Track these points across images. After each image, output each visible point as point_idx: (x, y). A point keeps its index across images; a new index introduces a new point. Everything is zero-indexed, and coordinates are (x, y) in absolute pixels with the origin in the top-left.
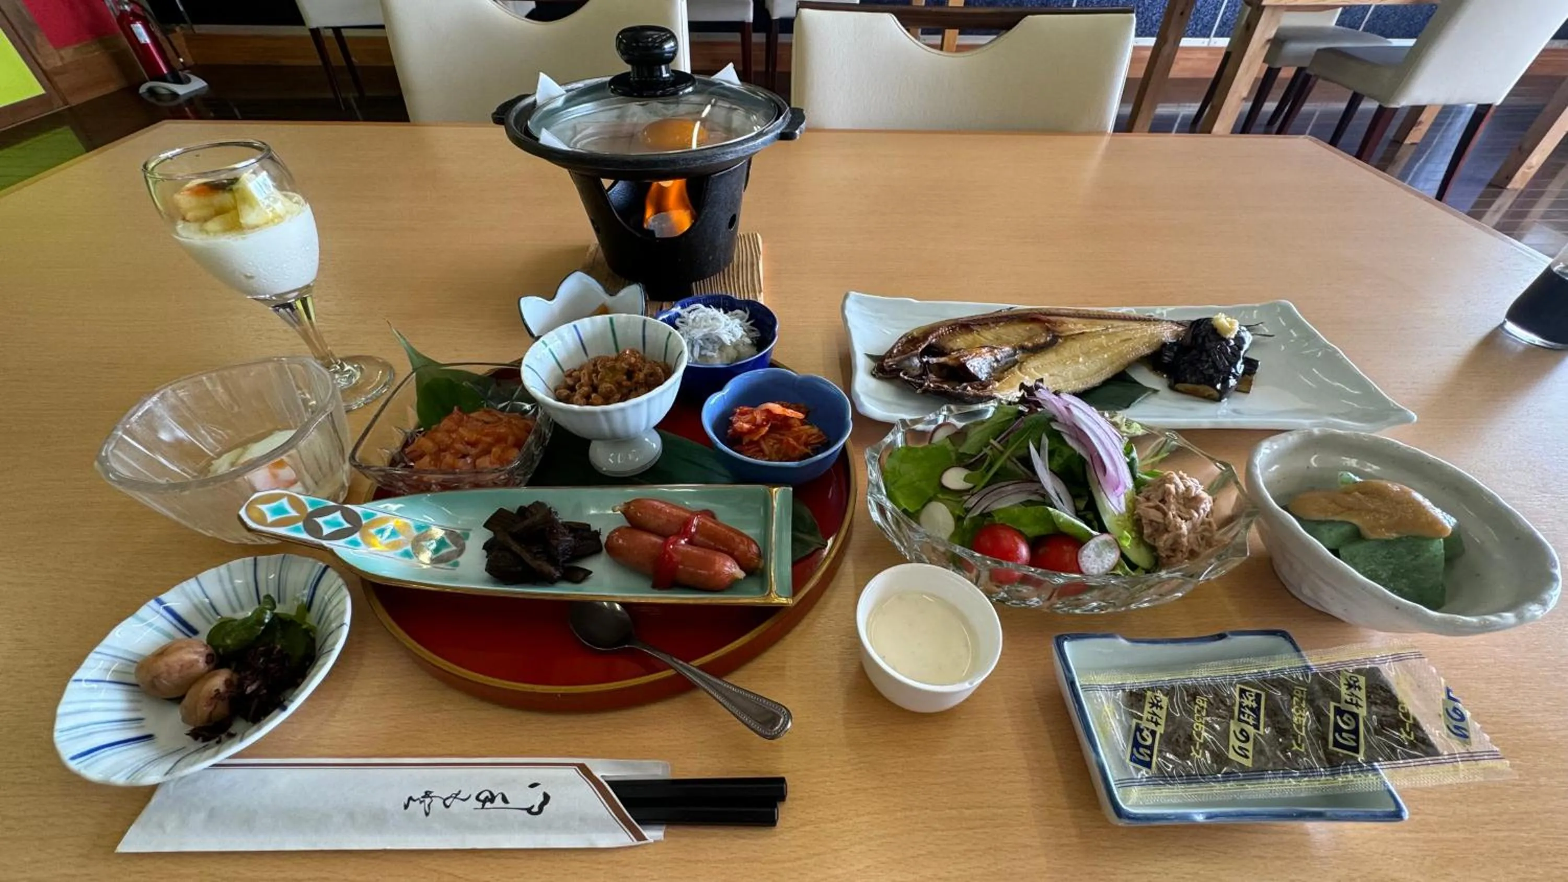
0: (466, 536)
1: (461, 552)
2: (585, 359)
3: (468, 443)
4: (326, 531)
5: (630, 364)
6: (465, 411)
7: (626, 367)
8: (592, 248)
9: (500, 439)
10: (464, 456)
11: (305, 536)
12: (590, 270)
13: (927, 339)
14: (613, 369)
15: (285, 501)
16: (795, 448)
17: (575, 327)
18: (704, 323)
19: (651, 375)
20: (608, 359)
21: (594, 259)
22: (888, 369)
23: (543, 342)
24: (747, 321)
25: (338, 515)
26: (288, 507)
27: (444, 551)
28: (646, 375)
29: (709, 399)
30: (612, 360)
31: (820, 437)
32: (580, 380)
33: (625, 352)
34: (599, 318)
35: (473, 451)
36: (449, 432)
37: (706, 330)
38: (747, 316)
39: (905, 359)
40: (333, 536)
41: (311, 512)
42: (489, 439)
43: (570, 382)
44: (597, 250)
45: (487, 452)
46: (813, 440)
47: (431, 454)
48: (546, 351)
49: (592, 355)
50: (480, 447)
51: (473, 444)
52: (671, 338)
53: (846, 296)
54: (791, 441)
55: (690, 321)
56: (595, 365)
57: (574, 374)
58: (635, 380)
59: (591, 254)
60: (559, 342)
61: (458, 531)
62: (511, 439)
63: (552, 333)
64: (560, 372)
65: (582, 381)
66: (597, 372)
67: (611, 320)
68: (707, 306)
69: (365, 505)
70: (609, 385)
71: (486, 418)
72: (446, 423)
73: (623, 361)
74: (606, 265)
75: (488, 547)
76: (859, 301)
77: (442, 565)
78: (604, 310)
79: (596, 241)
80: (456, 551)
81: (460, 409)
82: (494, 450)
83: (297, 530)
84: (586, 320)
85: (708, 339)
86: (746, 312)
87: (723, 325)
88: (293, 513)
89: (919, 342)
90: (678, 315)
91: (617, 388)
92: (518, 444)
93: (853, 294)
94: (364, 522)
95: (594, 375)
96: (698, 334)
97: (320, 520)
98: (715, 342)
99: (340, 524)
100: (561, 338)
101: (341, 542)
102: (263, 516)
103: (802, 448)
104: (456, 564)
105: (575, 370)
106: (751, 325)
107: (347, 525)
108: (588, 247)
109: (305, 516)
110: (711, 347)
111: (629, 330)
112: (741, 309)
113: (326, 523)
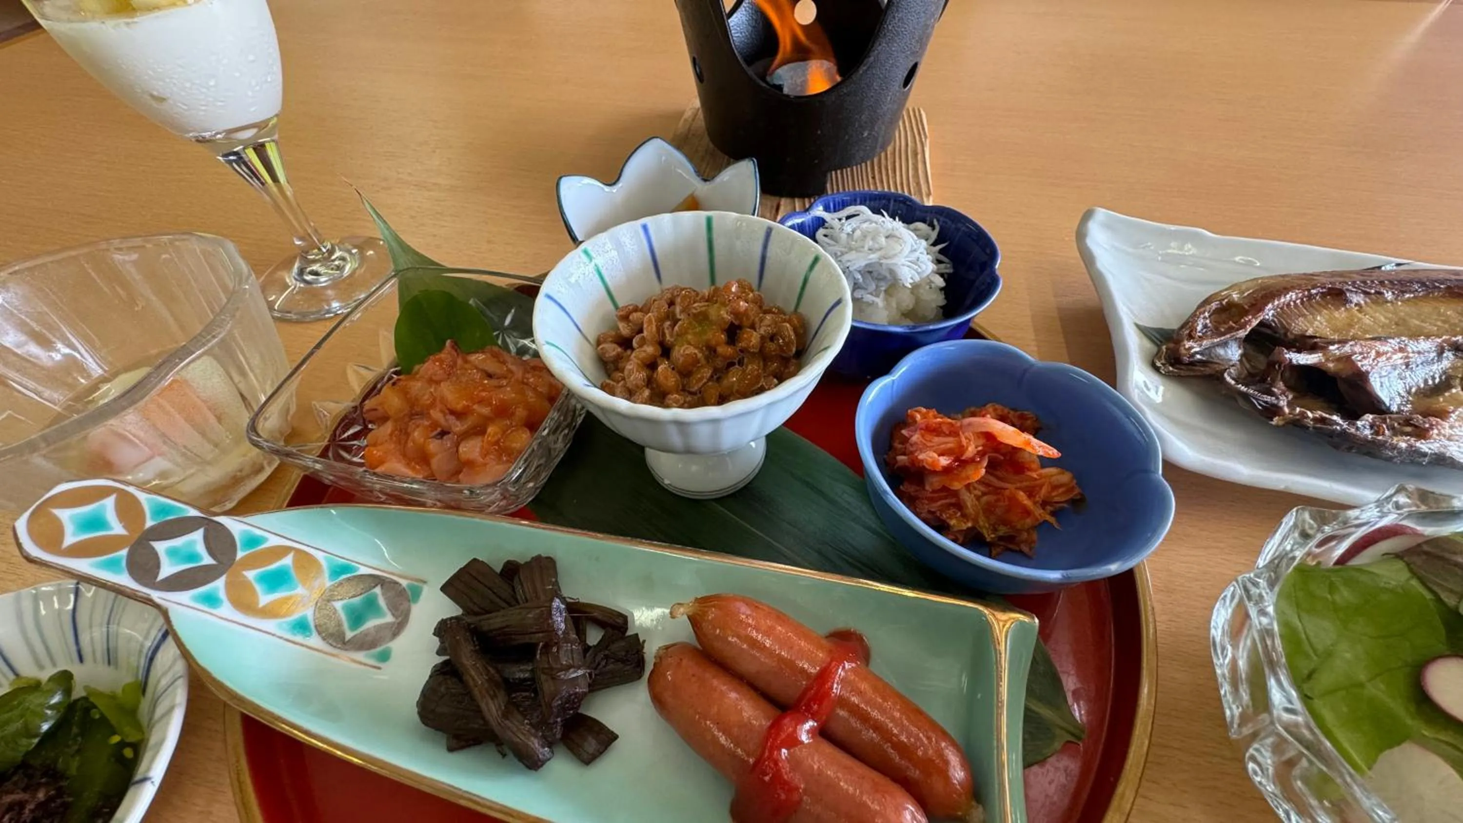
0: (416, 594)
1: (397, 629)
2: (656, 289)
3: (453, 412)
4: (167, 569)
5: (736, 314)
6: (462, 349)
7: (728, 318)
8: (688, 114)
9: (502, 412)
10: (443, 433)
11: (125, 580)
12: (681, 143)
13: (1261, 310)
14: (702, 318)
15: (109, 502)
16: (1027, 512)
17: (645, 228)
18: (869, 243)
19: (772, 338)
20: (696, 296)
21: (689, 129)
22: (1186, 359)
23: (586, 252)
24: (934, 244)
25: (197, 537)
26: (111, 516)
27: (371, 624)
28: (762, 338)
29: (867, 390)
30: (703, 299)
31: (1071, 490)
32: (641, 331)
33: (728, 287)
34: (688, 216)
35: (458, 427)
36: (431, 381)
37: (874, 257)
38: (934, 235)
39: (1218, 345)
40: (179, 582)
41: (152, 528)
42: (485, 411)
43: (624, 329)
44: (695, 115)
45: (479, 431)
46: (1059, 497)
47: (396, 421)
48: (592, 267)
49: (669, 282)
50: (469, 422)
51: (459, 415)
52: (817, 267)
53: (1088, 216)
54: (1022, 496)
55: (844, 236)
56: (671, 303)
57: (635, 316)
58: (742, 344)
59: (686, 120)
60: (614, 253)
61: (404, 583)
62: (521, 413)
63: (603, 237)
64: (611, 307)
65: (645, 333)
66: (675, 321)
67: (709, 220)
68: (876, 211)
69: (249, 519)
70: (691, 350)
71: (492, 366)
72: (429, 367)
73: (724, 304)
74: (706, 139)
75: (443, 629)
76: (1108, 226)
77: (360, 656)
78: (693, 204)
79: (697, 103)
80: (393, 624)
81: (456, 346)
82: (491, 430)
83: (112, 566)
84: (667, 217)
85: (870, 272)
86: (933, 227)
87: (907, 250)
88: (117, 529)
89: (1246, 313)
90: (820, 223)
91: (707, 358)
92: (532, 426)
93: (1101, 214)
94: (240, 554)
95: (668, 323)
96: (858, 261)
97: (161, 547)
98: (884, 279)
99: (193, 556)
100: (619, 245)
101: (185, 597)
102: (58, 530)
103: (1038, 512)
104: (385, 657)
105: (636, 309)
106: (941, 252)
107: (207, 560)
108: (682, 113)
109: (136, 536)
110: (873, 286)
111: (738, 243)
112: (924, 221)
113: (173, 553)
